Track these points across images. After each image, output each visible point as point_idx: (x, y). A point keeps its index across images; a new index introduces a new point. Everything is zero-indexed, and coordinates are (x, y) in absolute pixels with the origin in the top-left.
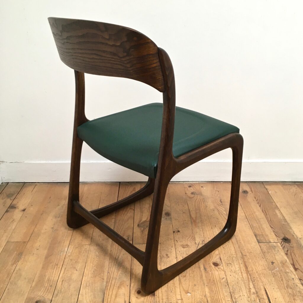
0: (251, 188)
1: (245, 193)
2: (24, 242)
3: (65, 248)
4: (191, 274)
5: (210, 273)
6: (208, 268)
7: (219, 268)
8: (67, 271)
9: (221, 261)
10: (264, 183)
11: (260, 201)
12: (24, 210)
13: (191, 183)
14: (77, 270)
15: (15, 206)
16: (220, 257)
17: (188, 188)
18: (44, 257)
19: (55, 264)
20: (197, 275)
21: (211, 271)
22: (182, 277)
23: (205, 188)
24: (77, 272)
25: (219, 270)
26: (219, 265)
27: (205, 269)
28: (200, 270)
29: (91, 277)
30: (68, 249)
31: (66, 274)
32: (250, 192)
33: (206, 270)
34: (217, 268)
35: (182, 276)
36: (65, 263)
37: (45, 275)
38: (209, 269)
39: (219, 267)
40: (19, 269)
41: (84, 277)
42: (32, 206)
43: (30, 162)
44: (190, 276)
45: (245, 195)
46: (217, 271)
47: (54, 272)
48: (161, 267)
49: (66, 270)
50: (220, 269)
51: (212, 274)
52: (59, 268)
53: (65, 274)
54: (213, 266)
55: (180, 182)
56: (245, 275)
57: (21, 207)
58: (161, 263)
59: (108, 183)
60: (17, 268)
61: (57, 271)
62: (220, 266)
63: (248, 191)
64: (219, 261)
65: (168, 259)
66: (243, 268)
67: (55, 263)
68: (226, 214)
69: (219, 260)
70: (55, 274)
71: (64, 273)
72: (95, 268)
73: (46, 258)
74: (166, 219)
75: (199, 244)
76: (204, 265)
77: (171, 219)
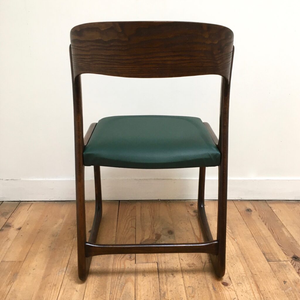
0: (254, 207)
1: (249, 212)
2: (20, 262)
3: (64, 267)
4: (200, 294)
5: (220, 293)
6: (217, 288)
7: (229, 288)
8: (66, 292)
9: (231, 281)
10: (267, 202)
11: (265, 219)
12: (20, 229)
13: (192, 202)
14: (77, 291)
15: (10, 225)
16: (229, 276)
17: (190, 206)
18: (41, 278)
19: (54, 284)
20: (207, 296)
21: (221, 290)
22: (191, 298)
23: (207, 206)
24: (77, 293)
25: (229, 290)
26: (229, 284)
27: (214, 289)
28: (209, 290)
29: (93, 298)
30: (66, 269)
31: (65, 294)
32: (254, 211)
34: (226, 288)
35: (190, 297)
36: (64, 283)
37: (42, 296)
38: (218, 289)
39: (229, 286)
40: (15, 290)
41: (85, 298)
42: (28, 224)
43: (27, 179)
44: (199, 296)
45: (249, 213)
46: (228, 291)
47: (53, 292)
48: (167, 286)
49: (66, 290)
50: (230, 289)
51: (222, 294)
52: (57, 288)
53: (64, 294)
54: (223, 286)
55: (181, 201)
56: (257, 295)
57: (17, 226)
58: (167, 283)
59: (107, 201)
60: (13, 288)
61: (55, 291)
62: (230, 285)
63: (252, 209)
65: (174, 278)
66: (254, 288)
67: (53, 283)
68: (231, 232)
69: (228, 280)
70: (53, 295)
71: (63, 294)
72: (96, 288)
73: (44, 278)
74: (170, 237)
75: (205, 263)
76: (213, 284)
77: (175, 237)
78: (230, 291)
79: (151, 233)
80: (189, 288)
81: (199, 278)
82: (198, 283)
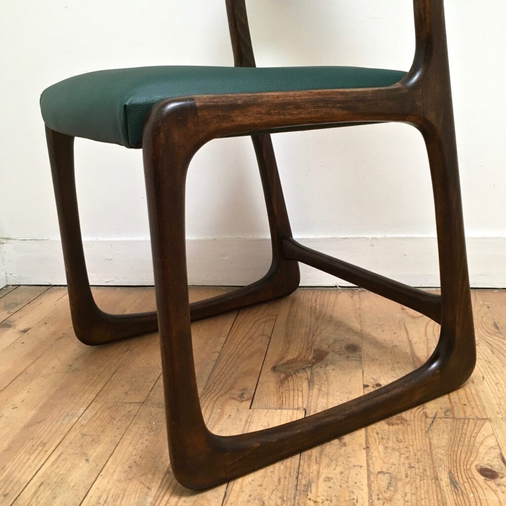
3: (81, 407)
4: (409, 495)
5: (472, 495)
6: (464, 482)
7: (499, 485)
8: (63, 460)
12: (25, 331)
14: (87, 460)
15: (11, 324)
16: (501, 454)
18: (22, 425)
19: (41, 442)
20: (429, 501)
21: (474, 490)
22: (381, 502)
24: (87, 465)
25: (498, 489)
26: (500, 475)
27: (454, 483)
28: (438, 486)
29: (119, 481)
30: (85, 411)
31: (57, 467)
33: (455, 487)
34: (491, 483)
35: (379, 499)
36: (67, 442)
37: (4, 467)
38: (467, 485)
39: (498, 480)
41: (100, 478)
42: (46, 324)
44: (407, 499)
46: (495, 492)
47: (30, 461)
48: (319, 468)
49: (62, 457)
50: (503, 487)
51: (478, 500)
52: (46, 451)
53: (55, 466)
54: (481, 478)
57: (22, 326)
58: (320, 458)
61: (38, 458)
62: (502, 478)
64: (499, 465)
65: (344, 448)
67: (41, 439)
69: (498, 463)
70: (30, 467)
71: (53, 464)
72: (137, 459)
73: (28, 426)
74: (348, 357)
75: (434, 418)
76: (450, 472)
77: (361, 358)
78: (500, 494)
79: (305, 348)
80: (381, 475)
81: (412, 453)
82: (407, 465)
